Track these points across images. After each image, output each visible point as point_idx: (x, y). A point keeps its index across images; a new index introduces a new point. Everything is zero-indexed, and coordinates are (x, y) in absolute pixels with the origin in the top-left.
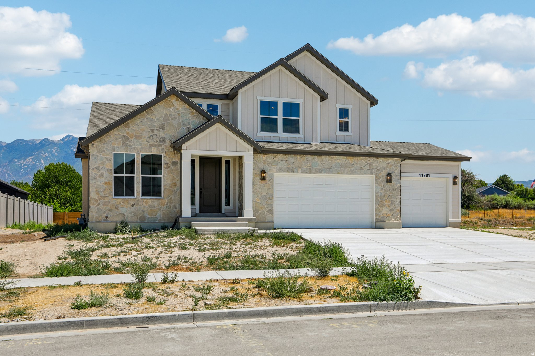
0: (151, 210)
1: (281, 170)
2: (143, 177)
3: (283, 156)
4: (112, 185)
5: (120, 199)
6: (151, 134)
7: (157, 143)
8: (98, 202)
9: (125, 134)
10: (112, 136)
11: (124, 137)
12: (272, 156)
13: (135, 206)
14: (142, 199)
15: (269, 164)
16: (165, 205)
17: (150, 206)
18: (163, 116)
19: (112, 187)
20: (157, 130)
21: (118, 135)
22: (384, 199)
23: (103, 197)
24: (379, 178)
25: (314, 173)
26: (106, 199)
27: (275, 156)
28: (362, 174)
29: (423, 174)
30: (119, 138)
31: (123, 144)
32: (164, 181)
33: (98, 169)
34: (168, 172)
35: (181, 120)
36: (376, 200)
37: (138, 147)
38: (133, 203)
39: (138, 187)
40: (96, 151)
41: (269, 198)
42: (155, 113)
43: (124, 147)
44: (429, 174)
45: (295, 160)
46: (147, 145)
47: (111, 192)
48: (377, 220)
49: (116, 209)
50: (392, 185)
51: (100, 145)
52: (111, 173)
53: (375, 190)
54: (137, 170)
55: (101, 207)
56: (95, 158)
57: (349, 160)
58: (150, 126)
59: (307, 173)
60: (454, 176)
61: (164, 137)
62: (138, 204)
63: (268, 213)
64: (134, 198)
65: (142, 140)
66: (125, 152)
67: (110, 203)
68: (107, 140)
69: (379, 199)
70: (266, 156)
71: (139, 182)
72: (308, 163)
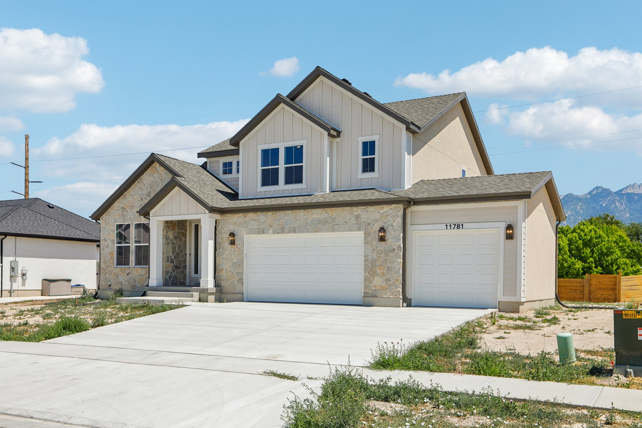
0: (140, 278)
1: (252, 232)
2: (136, 246)
3: (253, 214)
4: (115, 255)
5: (119, 267)
6: (141, 202)
8: (106, 271)
9: (123, 206)
10: (114, 209)
11: (123, 208)
12: (243, 216)
13: (129, 275)
14: (133, 268)
17: (140, 275)
18: (150, 183)
19: (114, 257)
20: (145, 198)
21: (119, 206)
23: (109, 267)
24: (369, 234)
25: (286, 233)
26: (110, 269)
27: (246, 215)
28: (346, 231)
29: (452, 225)
30: (119, 210)
31: (122, 216)
33: (105, 240)
36: (366, 266)
37: (132, 217)
38: (128, 272)
39: (132, 256)
40: (105, 224)
41: (240, 265)
42: (144, 182)
43: (123, 218)
44: (462, 225)
45: (266, 219)
47: (114, 262)
48: (366, 295)
49: (117, 278)
51: (107, 217)
52: (114, 243)
53: (364, 252)
54: (131, 239)
55: (107, 275)
56: (104, 230)
57: (330, 212)
58: (140, 195)
59: (278, 233)
60: (507, 225)
62: (131, 273)
63: (238, 283)
64: (128, 267)
65: (135, 209)
66: (124, 222)
67: (112, 272)
68: (111, 212)
69: (370, 265)
70: (236, 216)
71: (133, 251)
72: (280, 220)
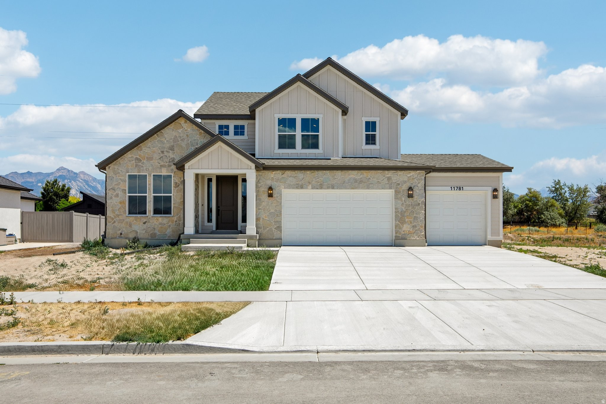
0: (161, 227)
1: (290, 187)
2: (154, 196)
3: (291, 172)
4: (126, 204)
5: (133, 216)
6: (162, 155)
7: (167, 164)
8: (114, 220)
9: (138, 157)
10: (126, 159)
11: (137, 159)
12: (281, 173)
13: (146, 223)
14: (152, 217)
15: (277, 181)
16: (175, 223)
17: (161, 224)
18: (173, 138)
19: (126, 206)
20: (167, 151)
21: (132, 157)
22: (406, 214)
23: (118, 216)
24: (399, 192)
25: (325, 189)
26: (121, 217)
27: (283, 172)
28: (380, 189)
29: (455, 187)
30: (133, 161)
31: (136, 166)
32: (173, 200)
33: (113, 189)
34: (177, 191)
35: (189, 141)
36: (396, 216)
37: (150, 168)
38: (145, 221)
39: (150, 206)
40: (112, 173)
41: (278, 215)
42: (165, 135)
43: (137, 169)
44: (463, 188)
45: (305, 176)
46: (158, 166)
47: (126, 211)
48: (397, 238)
49: (129, 226)
50: (415, 200)
51: (116, 167)
52: (125, 193)
53: (395, 206)
54: (148, 190)
55: (116, 224)
56: (111, 179)
57: (365, 174)
58: (160, 148)
59: (317, 189)
60: (493, 189)
61: (174, 158)
62: (149, 222)
63: (276, 230)
64: (145, 216)
65: (153, 161)
66: (138, 173)
67: (123, 220)
68: (121, 162)
69: (399, 215)
70: (274, 172)
71: (151, 201)
72: (318, 178)
